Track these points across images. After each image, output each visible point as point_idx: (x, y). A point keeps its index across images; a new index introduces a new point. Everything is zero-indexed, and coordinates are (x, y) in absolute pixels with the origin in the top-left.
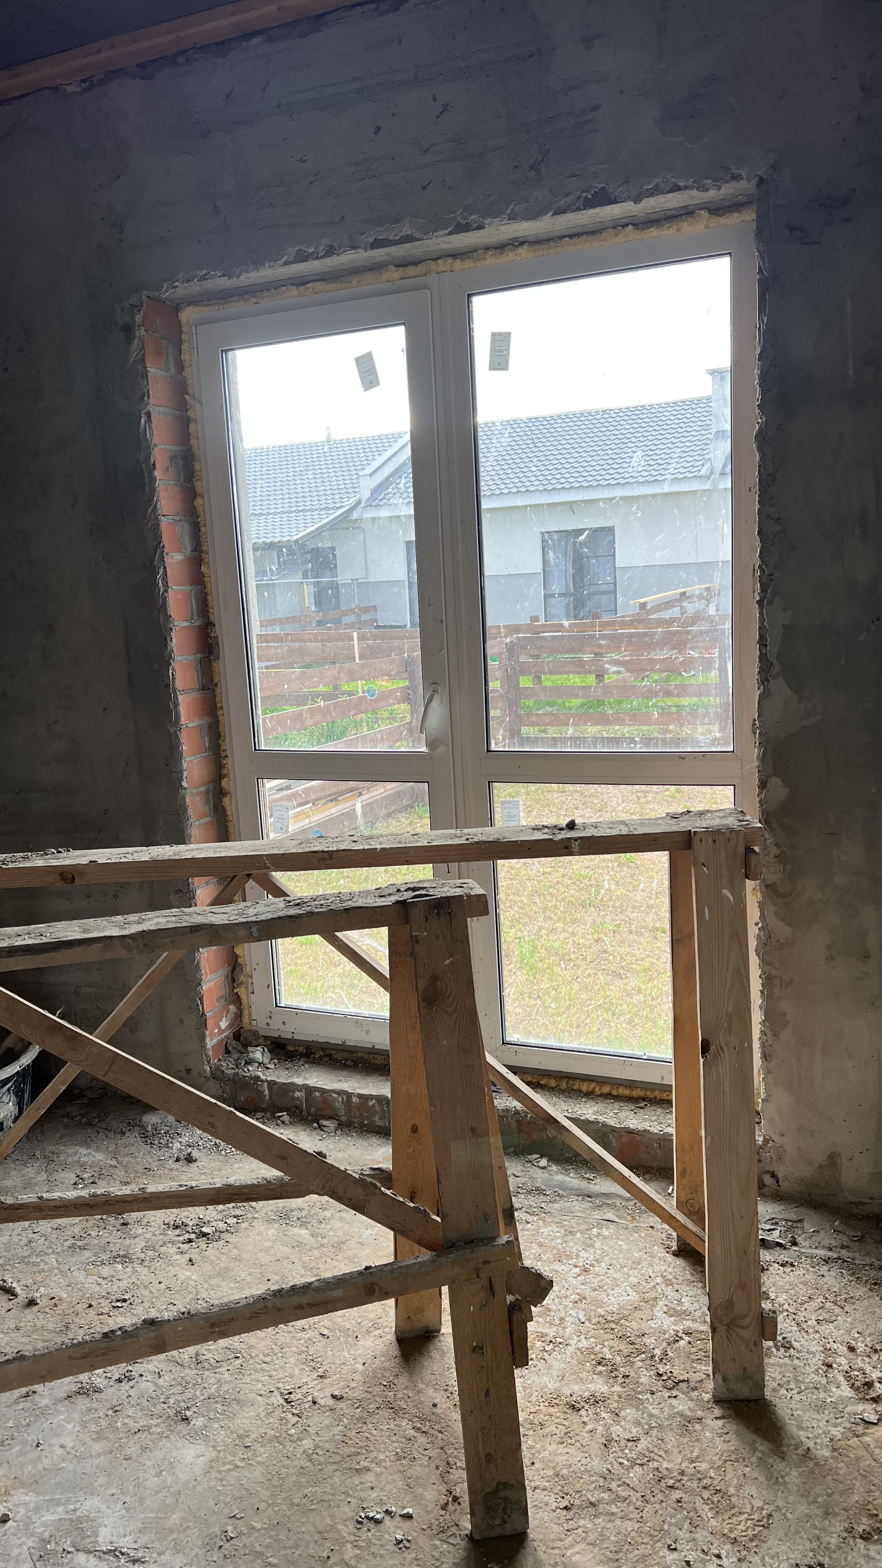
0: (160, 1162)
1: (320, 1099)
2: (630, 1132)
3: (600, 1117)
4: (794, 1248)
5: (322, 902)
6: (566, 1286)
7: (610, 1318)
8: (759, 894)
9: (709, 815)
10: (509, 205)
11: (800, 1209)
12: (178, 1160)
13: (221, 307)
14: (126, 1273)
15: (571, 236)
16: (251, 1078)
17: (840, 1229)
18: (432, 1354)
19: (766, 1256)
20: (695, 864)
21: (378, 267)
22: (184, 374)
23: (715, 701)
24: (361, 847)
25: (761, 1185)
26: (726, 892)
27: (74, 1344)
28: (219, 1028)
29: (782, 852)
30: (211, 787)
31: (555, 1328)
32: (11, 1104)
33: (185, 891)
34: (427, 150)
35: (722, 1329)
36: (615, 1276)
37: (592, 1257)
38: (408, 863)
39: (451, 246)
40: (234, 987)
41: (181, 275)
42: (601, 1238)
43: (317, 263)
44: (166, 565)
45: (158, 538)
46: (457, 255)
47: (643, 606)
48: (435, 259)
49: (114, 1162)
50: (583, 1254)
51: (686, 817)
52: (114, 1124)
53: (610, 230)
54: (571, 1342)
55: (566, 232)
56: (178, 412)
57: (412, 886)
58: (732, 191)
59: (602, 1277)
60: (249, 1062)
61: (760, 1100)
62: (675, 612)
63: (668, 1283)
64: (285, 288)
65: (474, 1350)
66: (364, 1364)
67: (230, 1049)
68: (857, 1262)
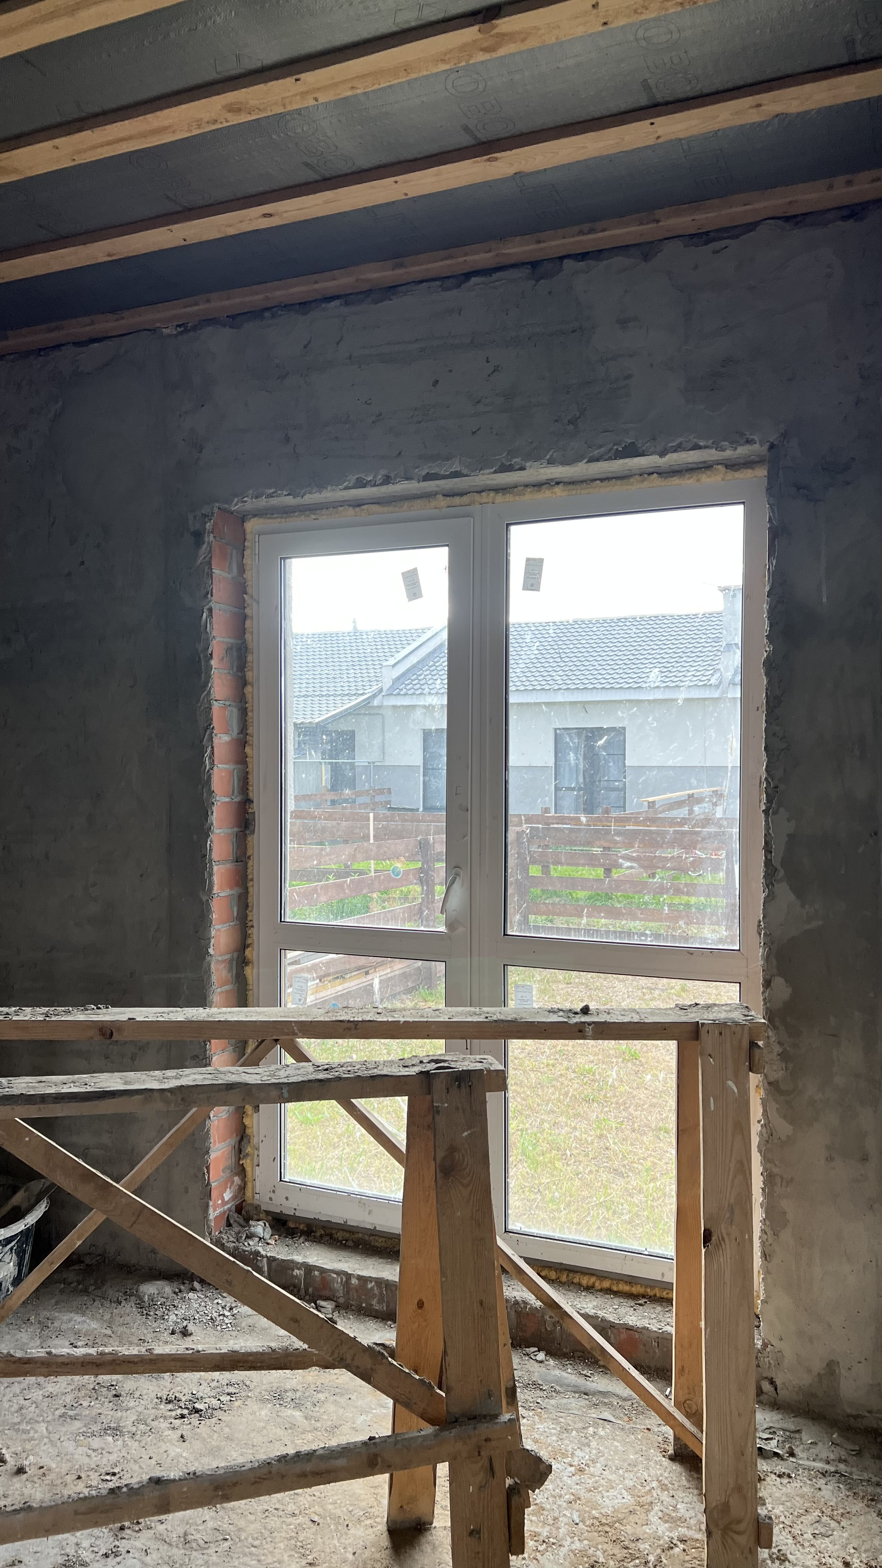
0: (155, 1334)
1: (318, 1279)
2: (629, 1329)
3: (599, 1312)
4: (791, 1459)
5: (349, 1068)
6: (561, 1485)
7: (604, 1521)
8: (762, 1091)
9: (716, 1008)
10: (548, 451)
11: (798, 1419)
12: (173, 1333)
13: (283, 520)
14: (117, 1446)
15: (602, 480)
16: (251, 1253)
17: (838, 1442)
18: (424, 1547)
19: (763, 1466)
20: (702, 1055)
21: (429, 496)
22: (245, 576)
23: (722, 902)
24: (385, 1019)
25: (760, 1392)
26: (730, 1083)
27: (80, 1499)
28: (223, 1199)
29: (785, 1050)
30: (236, 955)
31: (547, 1528)
32: (12, 1264)
33: (201, 1057)
34: (479, 402)
35: (717, 1534)
36: (610, 1477)
37: (587, 1457)
38: (428, 1037)
39: (494, 482)
40: (240, 1159)
41: (251, 492)
42: (597, 1437)
43: (374, 489)
44: (214, 745)
45: (210, 721)
46: (498, 490)
47: (652, 804)
48: (480, 492)
49: (109, 1332)
50: (578, 1453)
51: (694, 1009)
52: (110, 1292)
53: (637, 477)
54: (564, 1543)
55: (597, 477)
56: (237, 609)
57: (435, 1058)
58: (747, 452)
59: (597, 1478)
60: (250, 1236)
61: (759, 1301)
62: (683, 812)
63: (664, 1487)
64: (342, 508)
65: (471, 1533)
66: (354, 1554)
67: (232, 1222)
68: (855, 1477)
